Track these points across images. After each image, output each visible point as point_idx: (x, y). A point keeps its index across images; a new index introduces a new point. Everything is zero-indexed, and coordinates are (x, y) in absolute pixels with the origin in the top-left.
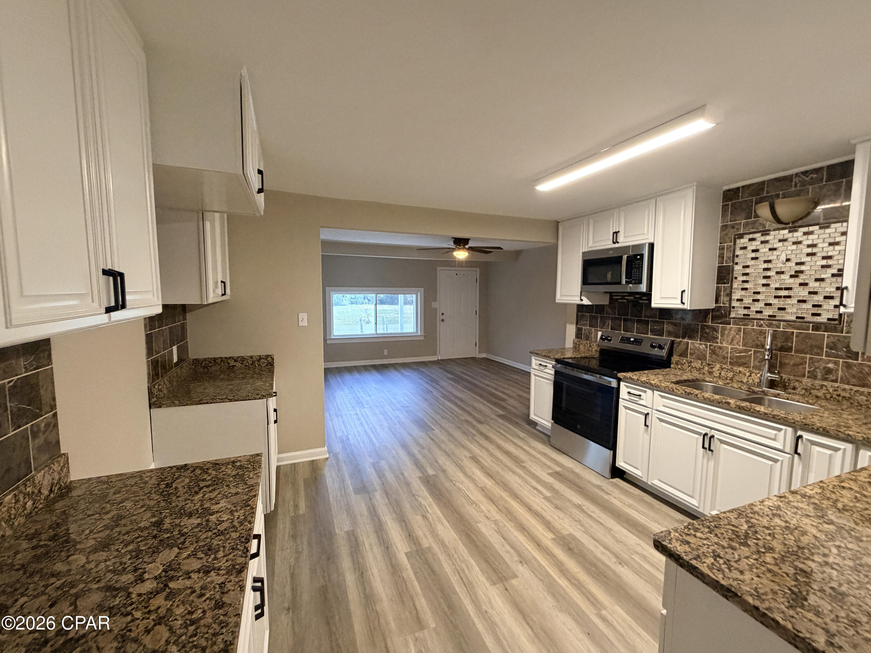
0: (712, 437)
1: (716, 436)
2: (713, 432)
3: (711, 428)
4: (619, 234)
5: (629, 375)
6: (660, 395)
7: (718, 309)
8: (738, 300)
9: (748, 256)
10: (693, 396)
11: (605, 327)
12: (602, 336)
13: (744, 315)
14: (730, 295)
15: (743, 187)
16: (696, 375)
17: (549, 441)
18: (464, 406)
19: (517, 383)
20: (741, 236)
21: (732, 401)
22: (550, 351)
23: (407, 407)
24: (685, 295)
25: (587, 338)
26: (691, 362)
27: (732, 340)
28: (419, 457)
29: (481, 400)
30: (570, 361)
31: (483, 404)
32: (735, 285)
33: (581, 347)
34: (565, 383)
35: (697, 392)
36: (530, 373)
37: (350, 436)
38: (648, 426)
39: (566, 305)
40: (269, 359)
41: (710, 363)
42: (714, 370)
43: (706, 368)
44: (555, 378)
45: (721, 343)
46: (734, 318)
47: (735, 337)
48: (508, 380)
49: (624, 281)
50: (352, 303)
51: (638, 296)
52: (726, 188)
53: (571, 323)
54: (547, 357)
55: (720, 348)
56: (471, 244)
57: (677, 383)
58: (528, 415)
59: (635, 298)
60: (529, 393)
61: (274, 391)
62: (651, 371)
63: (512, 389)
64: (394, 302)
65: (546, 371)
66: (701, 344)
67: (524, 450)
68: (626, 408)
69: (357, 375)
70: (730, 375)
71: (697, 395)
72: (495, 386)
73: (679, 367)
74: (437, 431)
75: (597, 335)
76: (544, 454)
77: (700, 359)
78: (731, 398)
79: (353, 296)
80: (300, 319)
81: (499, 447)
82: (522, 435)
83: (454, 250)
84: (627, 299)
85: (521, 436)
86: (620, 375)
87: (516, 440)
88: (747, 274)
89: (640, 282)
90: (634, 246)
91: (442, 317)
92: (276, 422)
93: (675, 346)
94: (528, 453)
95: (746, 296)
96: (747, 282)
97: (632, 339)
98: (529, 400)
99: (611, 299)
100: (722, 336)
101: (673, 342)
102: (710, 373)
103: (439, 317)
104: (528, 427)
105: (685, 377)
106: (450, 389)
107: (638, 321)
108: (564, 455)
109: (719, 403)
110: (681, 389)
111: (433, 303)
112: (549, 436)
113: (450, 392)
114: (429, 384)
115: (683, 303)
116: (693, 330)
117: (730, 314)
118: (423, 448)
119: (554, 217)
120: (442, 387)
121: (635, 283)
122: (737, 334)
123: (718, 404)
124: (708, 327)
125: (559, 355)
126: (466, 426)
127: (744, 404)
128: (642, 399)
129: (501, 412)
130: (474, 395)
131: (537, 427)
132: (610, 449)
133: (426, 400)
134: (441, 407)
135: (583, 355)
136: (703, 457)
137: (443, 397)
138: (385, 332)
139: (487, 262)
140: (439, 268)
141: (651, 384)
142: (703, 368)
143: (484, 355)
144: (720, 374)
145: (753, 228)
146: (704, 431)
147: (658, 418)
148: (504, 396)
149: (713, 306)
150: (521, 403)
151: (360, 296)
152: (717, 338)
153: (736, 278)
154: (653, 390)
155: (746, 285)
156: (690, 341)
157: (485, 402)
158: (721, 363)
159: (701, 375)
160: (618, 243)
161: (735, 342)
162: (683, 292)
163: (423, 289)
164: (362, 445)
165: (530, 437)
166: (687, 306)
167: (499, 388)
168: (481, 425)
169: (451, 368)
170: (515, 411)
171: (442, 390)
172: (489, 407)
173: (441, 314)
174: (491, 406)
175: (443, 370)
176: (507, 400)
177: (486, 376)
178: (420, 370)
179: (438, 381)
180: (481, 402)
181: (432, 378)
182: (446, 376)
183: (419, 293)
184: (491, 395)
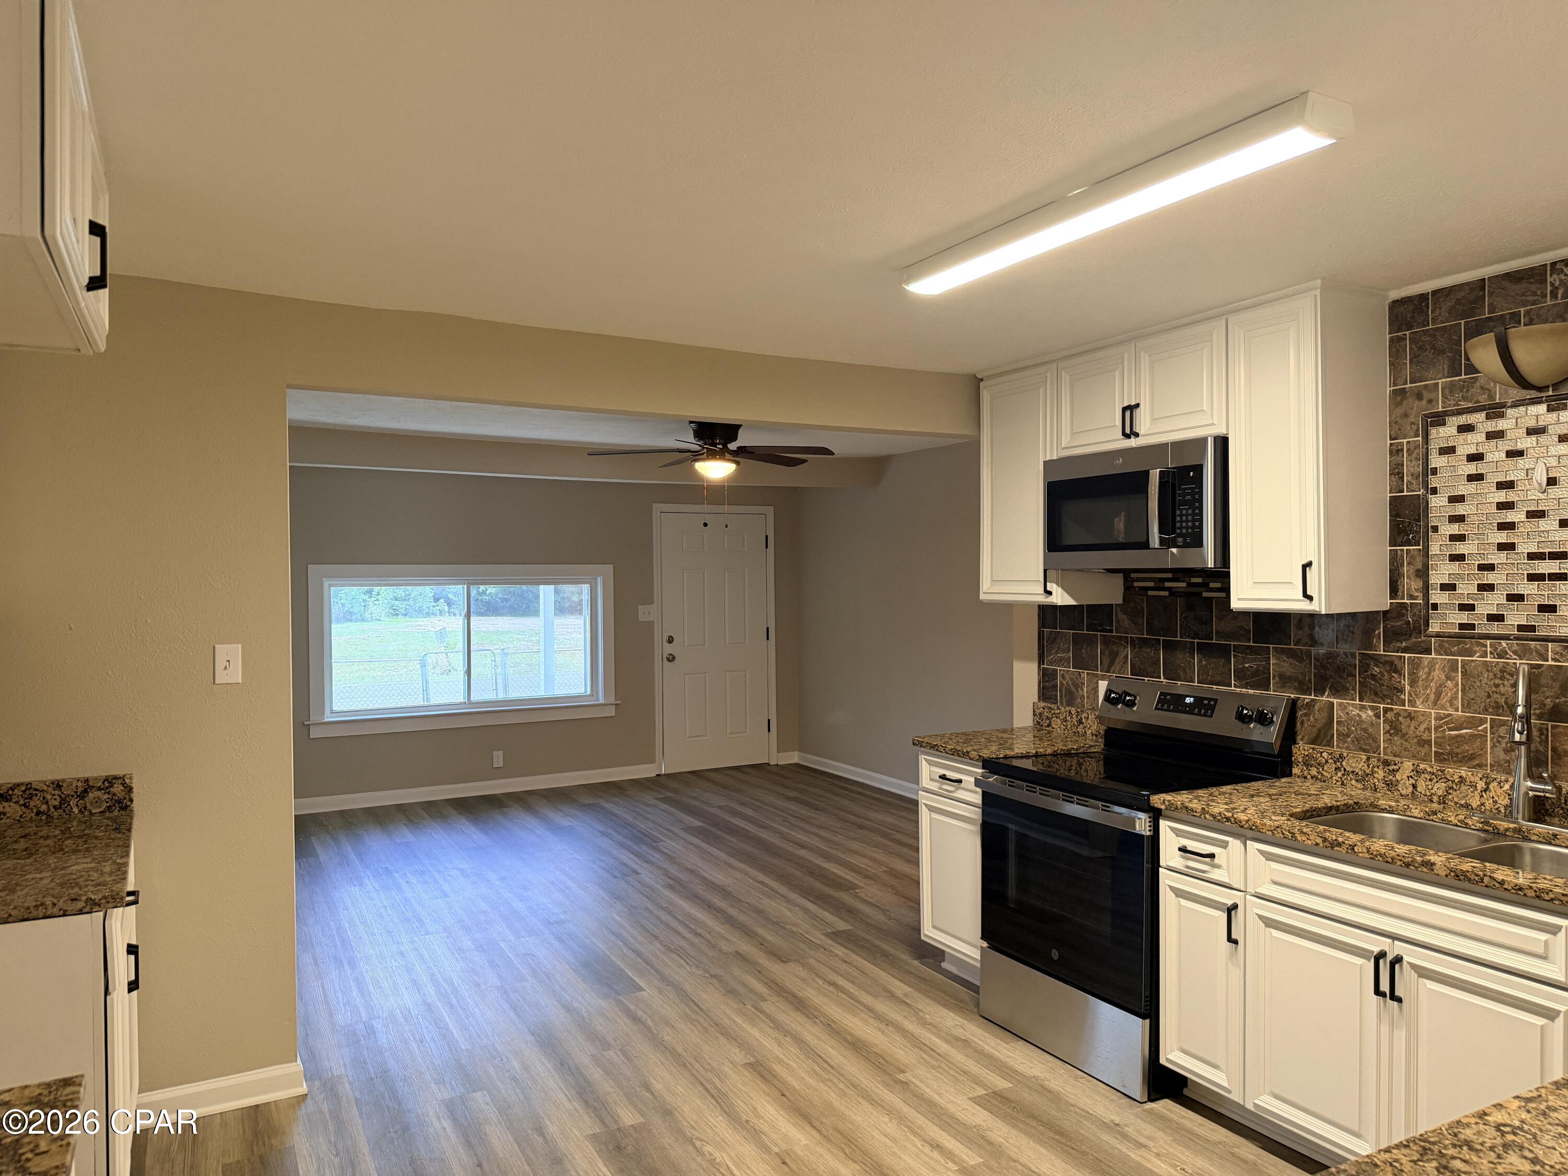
0: (1398, 960)
1: (1406, 958)
2: (1399, 948)
3: (1394, 937)
4: (1137, 412)
5: (1182, 798)
6: (1262, 852)
7: (1398, 611)
8: (1444, 587)
9: (1461, 472)
10: (1343, 850)
11: (1117, 666)
12: (1109, 691)
13: (1462, 626)
14: (1423, 573)
15: (1435, 293)
16: (1356, 792)
17: (978, 1005)
18: (732, 912)
19: (885, 835)
20: (1439, 420)
21: (1438, 859)
22: (968, 737)
23: (561, 922)
24: (1312, 574)
25: (1071, 698)
26: (1341, 757)
27: (1438, 695)
28: (595, 1074)
29: (783, 889)
30: (1027, 764)
31: (788, 900)
32: (1434, 549)
33: (1056, 723)
34: (1012, 827)
35: (1354, 838)
36: (916, 803)
37: (378, 1025)
38: (1236, 942)
39: (1007, 607)
40: (118, 789)
41: (1390, 758)
42: (1398, 777)
43: (1380, 774)
44: (984, 813)
45: (1412, 703)
46: (1438, 635)
47: (1441, 686)
48: (861, 827)
49: (1155, 539)
50: (395, 613)
51: (1199, 580)
52: (1395, 294)
53: (1026, 658)
54: (960, 754)
55: (1410, 716)
56: (744, 439)
57: (1308, 815)
58: (918, 930)
59: (1190, 585)
60: (916, 862)
61: (130, 888)
62: (1239, 787)
63: (869, 851)
64: (528, 609)
65: (960, 794)
66: (1362, 708)
67: (904, 1032)
68: (1179, 893)
69: (405, 835)
70: (1439, 788)
71: (1352, 847)
72: (822, 846)
73: (1314, 772)
74: (650, 992)
75: (1096, 690)
76: (964, 1044)
77: (1365, 751)
78: (1437, 851)
79: (400, 591)
80: (220, 663)
81: (833, 1029)
82: (900, 988)
83: (697, 456)
84: (1169, 589)
85: (899, 993)
86: (1157, 800)
87: (882, 1006)
88: (1460, 519)
89: (1198, 541)
90: (1178, 446)
91: (669, 649)
92: (133, 986)
93: (1299, 713)
94: (917, 1043)
95: (1460, 576)
96: (1461, 538)
97: (1189, 700)
98: (916, 883)
99: (1128, 588)
100: (1413, 683)
101: (1293, 706)
102: (1391, 785)
103: (661, 649)
104: (916, 963)
105: (1327, 800)
106: (693, 860)
107: (1202, 648)
108: (1022, 1043)
109: (1407, 865)
110: (1312, 832)
111: (642, 609)
112: (974, 989)
113: (692, 872)
114: (628, 849)
115: (1310, 598)
116: (1340, 670)
117: (1427, 625)
118: (606, 1045)
119: (967, 364)
120: (671, 859)
121: (1186, 545)
122: (1448, 678)
123: (1406, 868)
124: (1376, 659)
125: (994, 748)
126: (736, 971)
127: (1467, 865)
128: (1218, 867)
129: (842, 926)
130: (761, 877)
131: (944, 965)
132: (1143, 1016)
133: (619, 898)
134: (665, 917)
135: (1060, 746)
136: (1379, 1017)
137: (670, 887)
138: (500, 697)
139: (795, 489)
140: (657, 507)
141: (1237, 822)
142: (1373, 772)
143: (794, 758)
144: (1414, 786)
145: (1464, 399)
146: (1376, 945)
147: (1261, 917)
148: (850, 876)
149: (1383, 602)
150: (898, 894)
151: (423, 593)
152: (1402, 691)
153: (1435, 529)
154: (1244, 839)
155: (1460, 548)
156: (1335, 701)
157: (793, 896)
158: (1414, 757)
159: (1368, 793)
160: (1137, 435)
161: (1444, 700)
162: (1307, 566)
163: (610, 568)
164: (414, 1046)
165: (925, 993)
166: (1319, 606)
167: (834, 852)
168: (782, 964)
169: (695, 798)
170: (881, 918)
171: (667, 865)
172: (806, 911)
173: (665, 638)
174: (810, 906)
175: (671, 806)
176: (859, 887)
177: (798, 817)
178: (603, 808)
179: (656, 840)
180: (782, 896)
181: (640, 832)
182: (681, 822)
183: (599, 580)
184: (811, 874)
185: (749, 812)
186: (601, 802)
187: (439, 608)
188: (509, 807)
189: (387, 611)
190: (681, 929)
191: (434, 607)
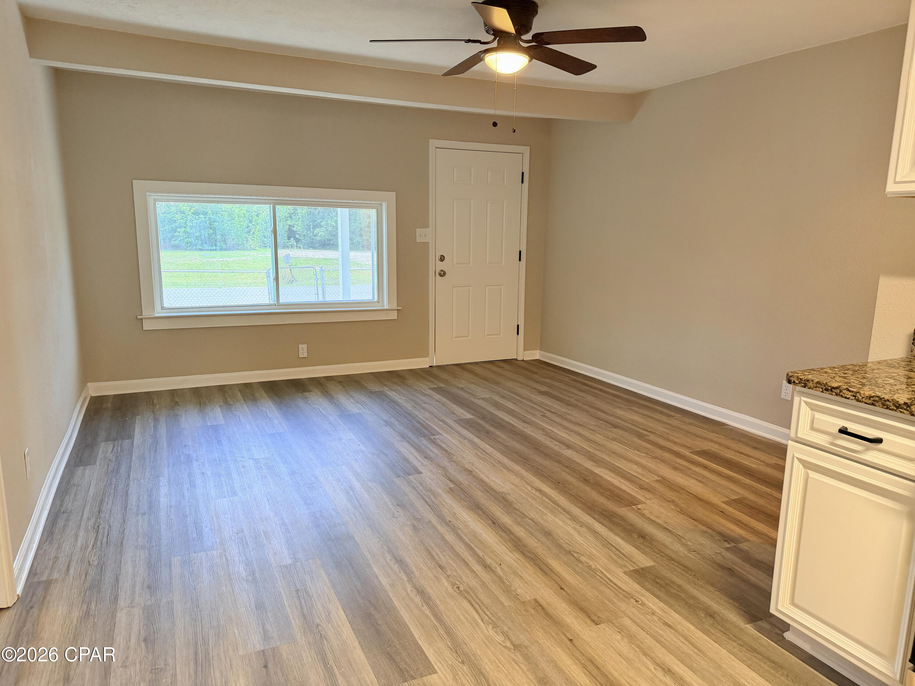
19: (640, 436)
29: (563, 501)
31: (574, 518)
48: (615, 426)
54: (889, 406)
63: (632, 454)
72: (585, 446)
91: (441, 266)
103: (435, 265)
104: (750, 628)
111: (419, 231)
113: (470, 472)
130: (538, 483)
131: (789, 636)
138: (321, 299)
140: (433, 143)
143: (536, 355)
148: (625, 486)
150: (682, 512)
157: (577, 511)
163: (393, 195)
167: (598, 453)
168: (594, 627)
169: (462, 389)
170: (677, 547)
171: (445, 462)
172: (594, 532)
173: (438, 257)
174: (597, 526)
175: (444, 397)
176: (641, 502)
177: (554, 413)
178: (387, 396)
179: (434, 433)
180: (564, 510)
181: (419, 422)
182: (454, 414)
183: (384, 205)
184: (586, 481)
185: (510, 405)
186: (385, 389)
187: (290, 243)
188: (309, 391)
189: (260, 244)
190: (466, 555)
191: (287, 242)
